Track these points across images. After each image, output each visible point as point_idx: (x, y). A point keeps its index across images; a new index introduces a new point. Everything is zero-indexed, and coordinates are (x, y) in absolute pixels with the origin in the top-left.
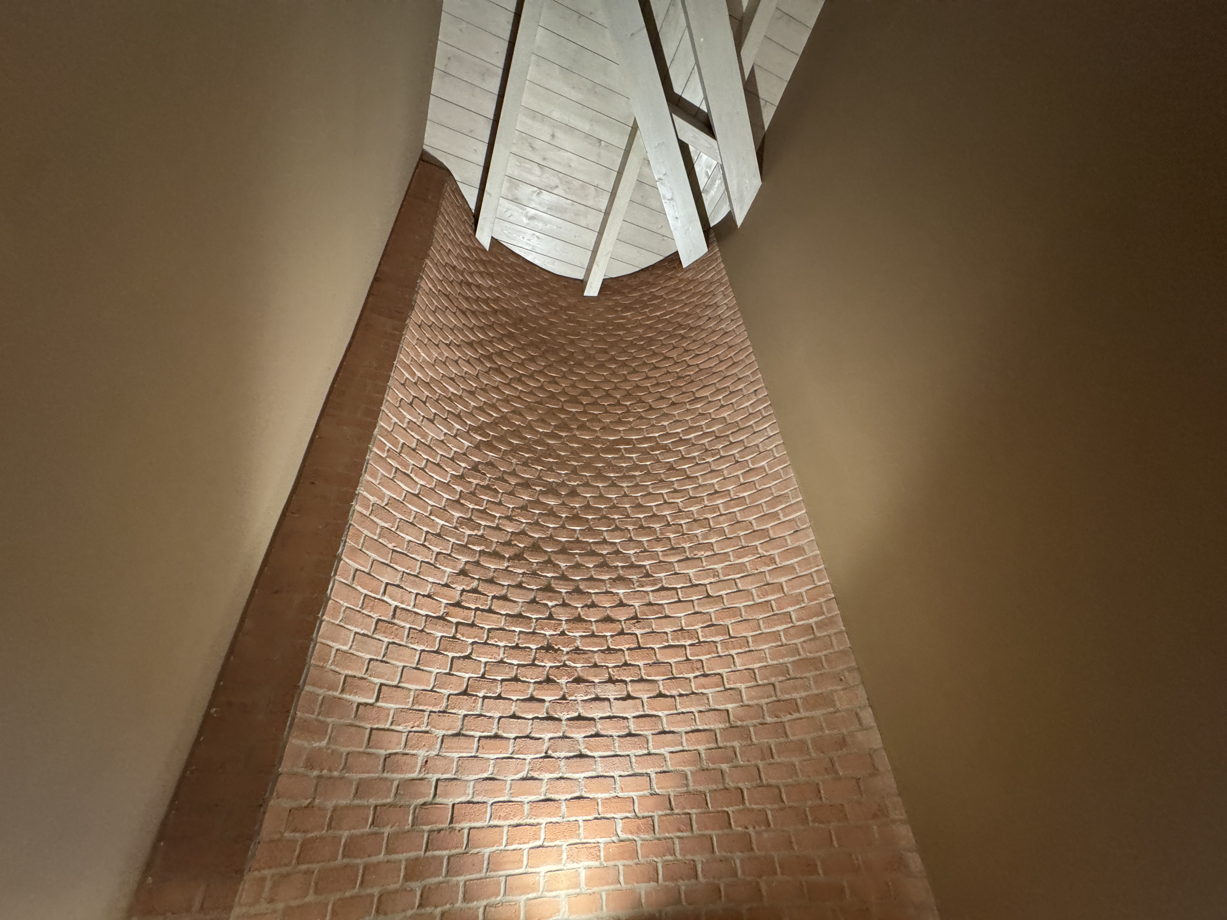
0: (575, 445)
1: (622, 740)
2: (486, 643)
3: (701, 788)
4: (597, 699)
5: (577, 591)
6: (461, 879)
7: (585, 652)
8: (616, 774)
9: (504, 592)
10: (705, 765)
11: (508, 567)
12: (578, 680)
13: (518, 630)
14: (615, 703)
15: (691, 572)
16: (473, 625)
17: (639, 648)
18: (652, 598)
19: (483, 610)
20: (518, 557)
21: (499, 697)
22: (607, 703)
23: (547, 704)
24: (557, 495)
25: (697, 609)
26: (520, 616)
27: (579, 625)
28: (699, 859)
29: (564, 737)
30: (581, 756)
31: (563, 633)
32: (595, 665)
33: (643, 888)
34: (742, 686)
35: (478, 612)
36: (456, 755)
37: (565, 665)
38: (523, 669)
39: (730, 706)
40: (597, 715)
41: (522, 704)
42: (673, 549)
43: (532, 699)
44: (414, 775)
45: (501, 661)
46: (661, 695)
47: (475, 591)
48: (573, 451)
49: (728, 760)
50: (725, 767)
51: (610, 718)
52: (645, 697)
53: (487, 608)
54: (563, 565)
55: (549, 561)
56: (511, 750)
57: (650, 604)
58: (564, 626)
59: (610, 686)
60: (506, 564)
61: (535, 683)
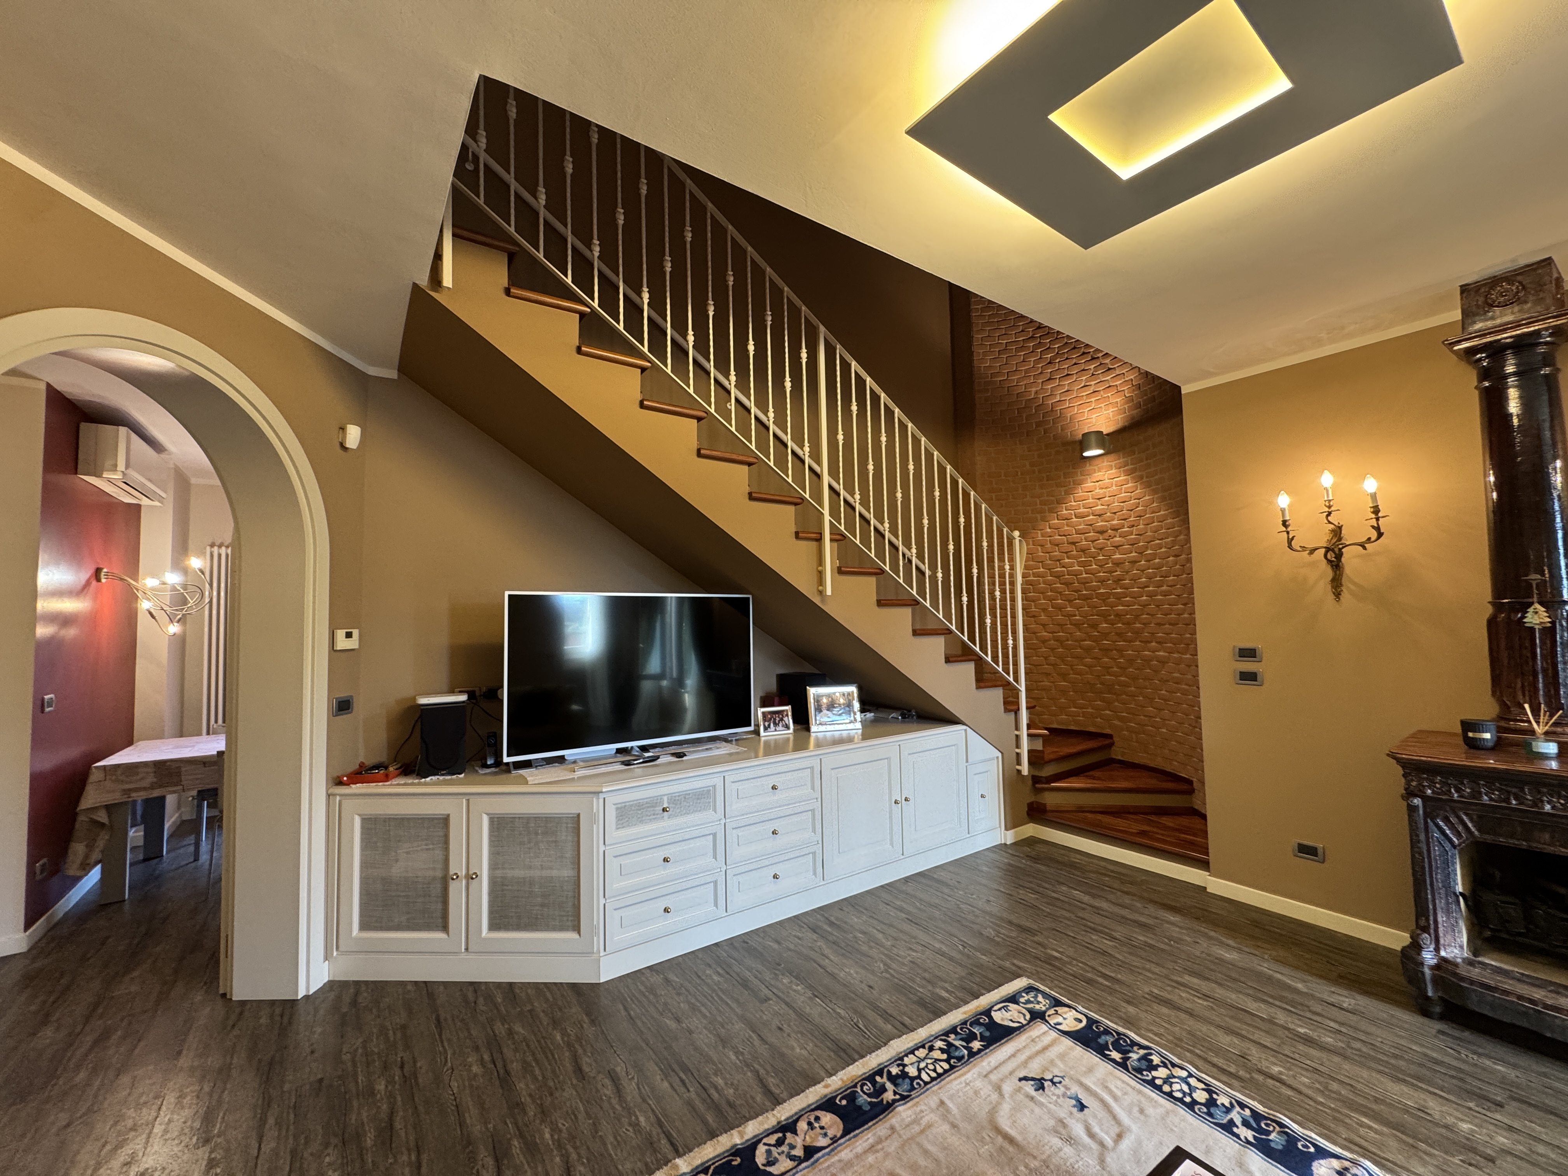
36: (1049, 387)
44: (1033, 396)
56: (1075, 378)
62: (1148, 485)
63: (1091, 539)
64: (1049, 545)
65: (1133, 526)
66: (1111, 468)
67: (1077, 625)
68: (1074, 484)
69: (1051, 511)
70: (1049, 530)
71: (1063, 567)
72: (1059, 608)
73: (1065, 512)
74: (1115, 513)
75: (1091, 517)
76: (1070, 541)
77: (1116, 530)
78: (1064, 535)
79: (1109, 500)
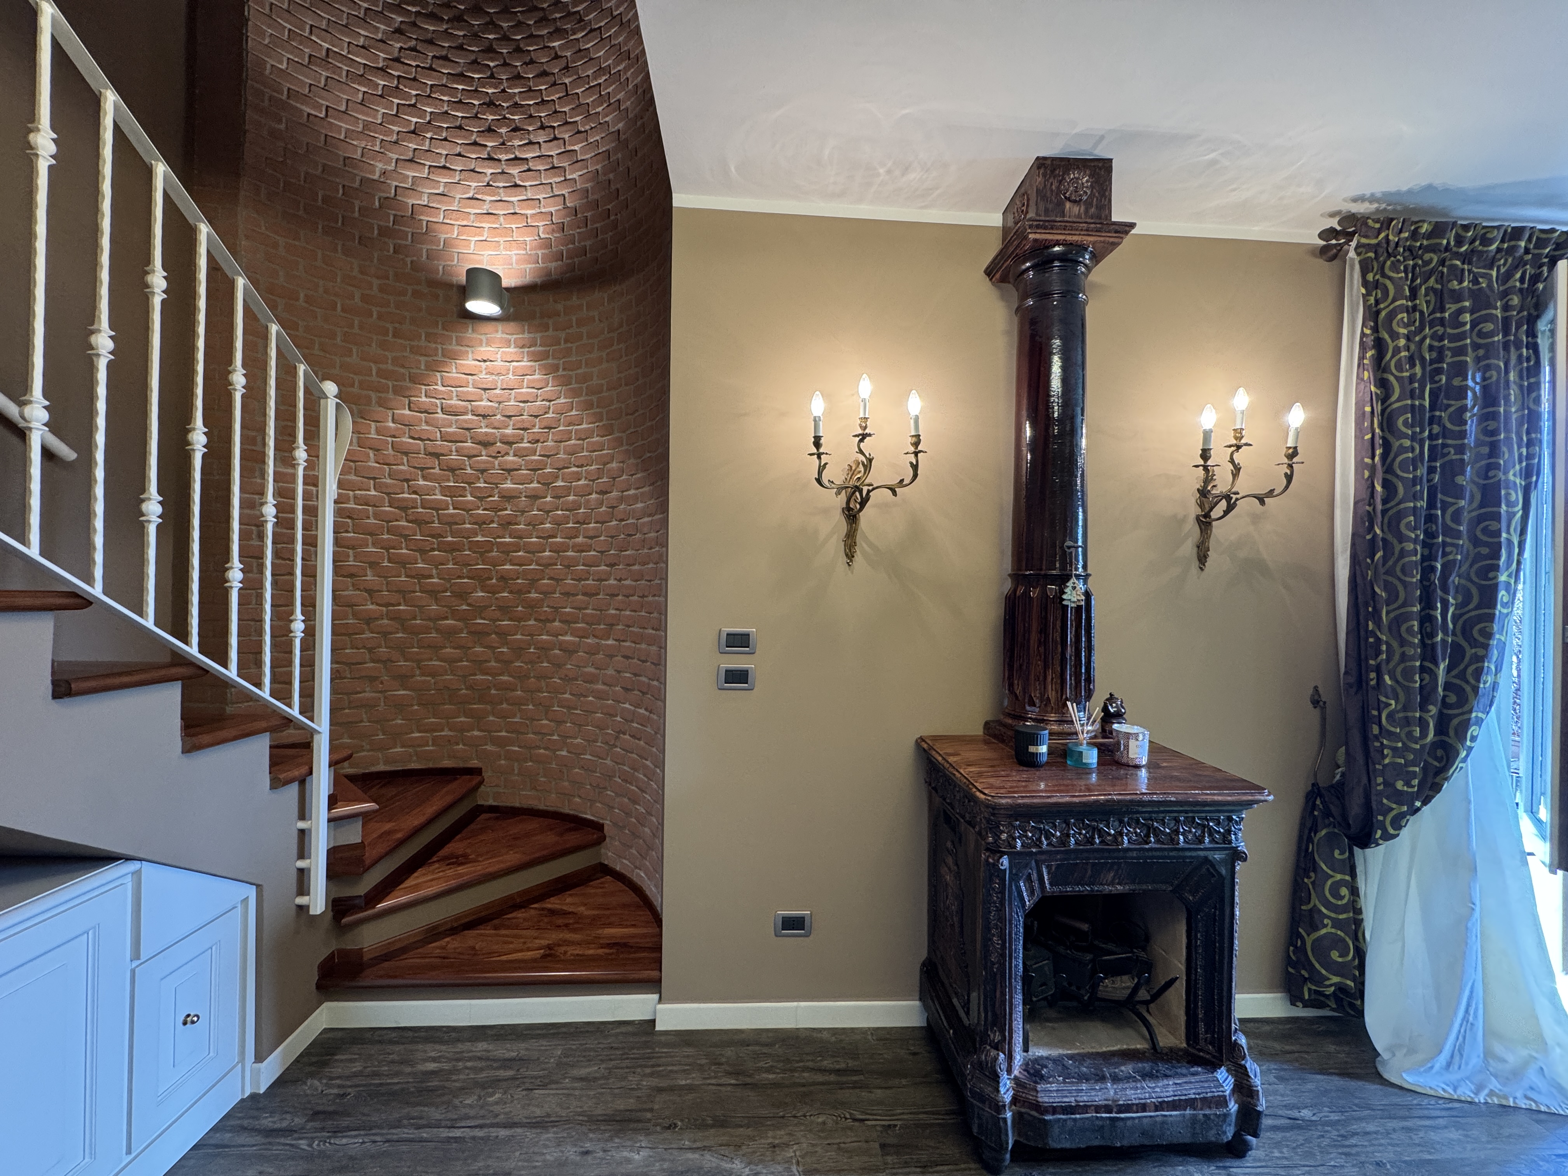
1: (547, 172)
2: (429, 96)
3: (596, 197)
4: (530, 143)
5: (518, 50)
6: (425, 247)
7: (522, 106)
9: (444, 53)
10: (600, 179)
11: (447, 29)
12: (516, 129)
13: (460, 87)
14: (544, 145)
16: (415, 78)
19: (423, 68)
21: (445, 139)
22: (537, 146)
23: (489, 149)
26: (462, 75)
27: (517, 82)
29: (503, 173)
30: (516, 186)
31: (504, 91)
32: (530, 116)
35: (419, 69)
36: (411, 174)
37: (505, 118)
38: (467, 120)
40: (529, 155)
41: (466, 147)
43: (475, 143)
45: (446, 113)
47: (414, 49)
49: (614, 170)
50: (611, 176)
53: (428, 66)
54: (505, 25)
55: (491, 22)
56: (457, 178)
57: (579, 50)
58: (505, 84)
60: (445, 27)
61: (478, 131)
62: (564, 382)
63: (466, 452)
64: (390, 451)
65: (537, 441)
66: (508, 344)
67: (433, 593)
68: (444, 356)
69: (399, 391)
70: (391, 424)
71: (415, 493)
72: (402, 563)
73: (424, 398)
74: (509, 417)
75: (470, 417)
76: (431, 450)
77: (510, 444)
78: (420, 439)
79: (501, 395)
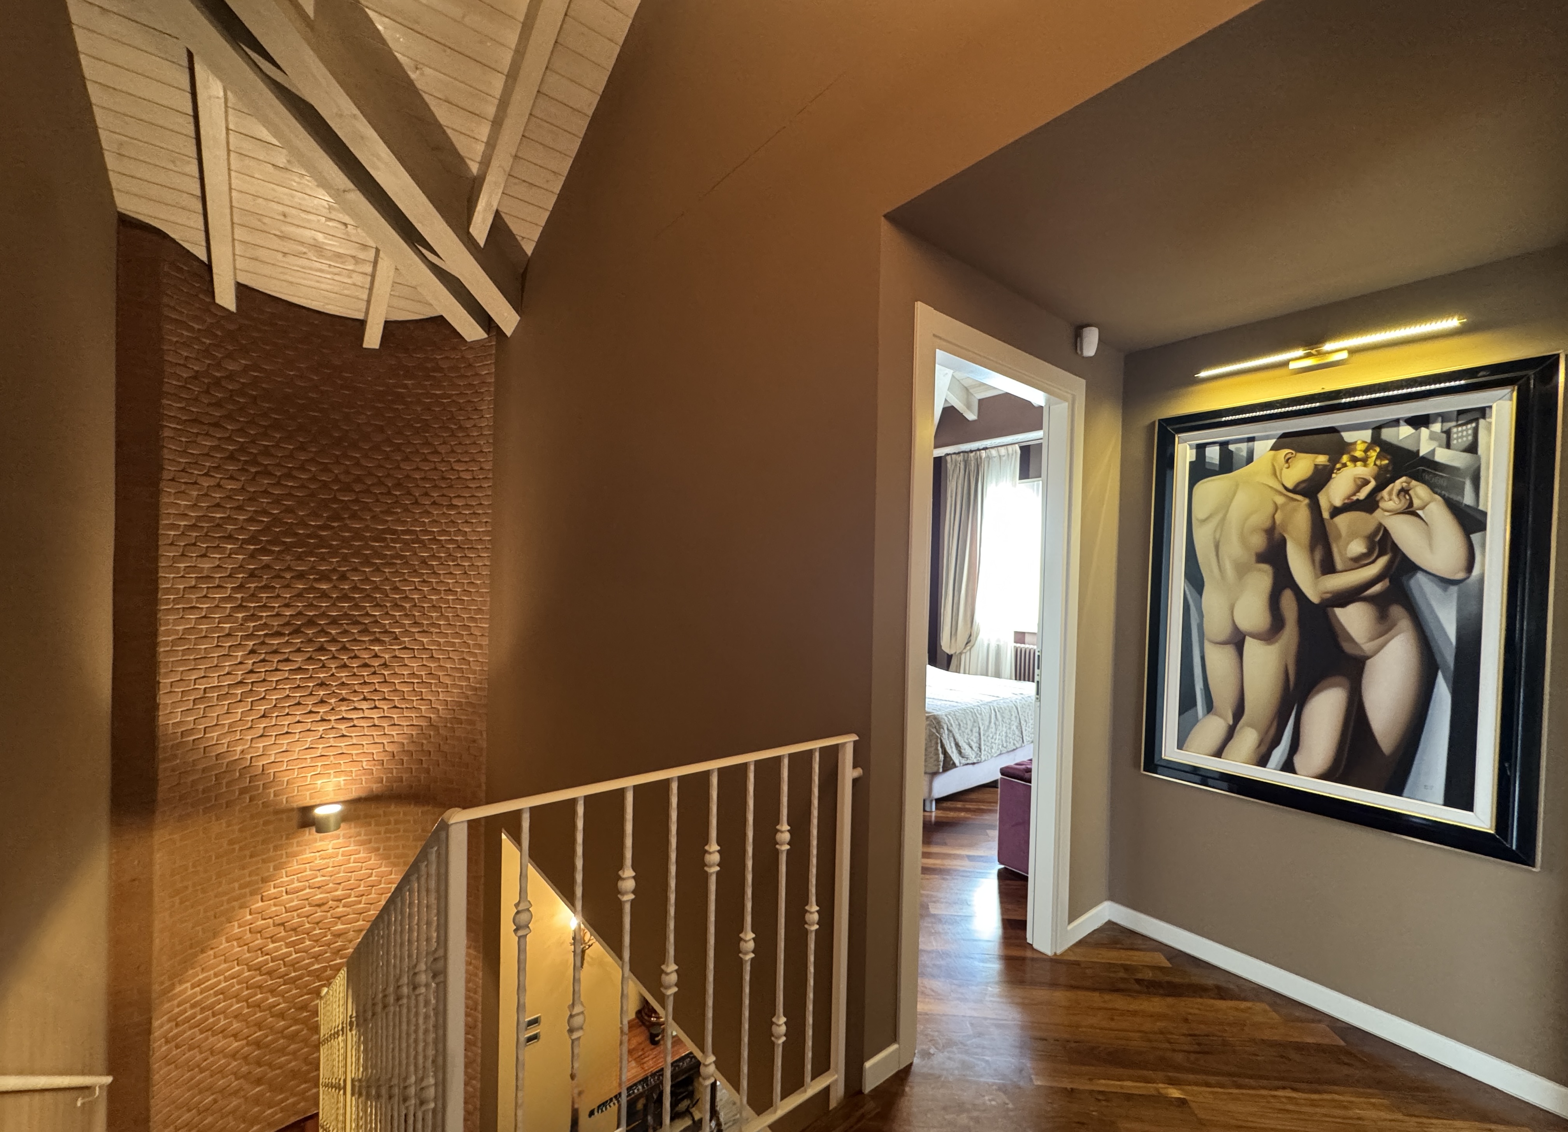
0: (347, 534)
1: (369, 729)
2: (275, 689)
3: (411, 749)
4: (355, 709)
5: (344, 649)
6: (272, 790)
7: (348, 684)
8: (364, 743)
9: (286, 656)
10: (415, 740)
12: (343, 700)
13: (298, 677)
14: (366, 711)
15: (425, 640)
16: (264, 680)
17: (386, 682)
18: (397, 653)
19: (271, 671)
20: (297, 631)
21: (288, 714)
22: (361, 711)
23: (321, 715)
24: (330, 580)
25: (425, 663)
26: (300, 668)
27: (344, 670)
28: (405, 776)
29: (333, 728)
30: (344, 736)
31: (333, 675)
32: (355, 691)
33: (375, 786)
34: (440, 708)
35: (267, 673)
36: (261, 745)
37: (334, 692)
38: (304, 698)
39: (432, 716)
40: (354, 716)
41: (304, 716)
42: (415, 623)
43: (311, 712)
44: (237, 757)
45: (288, 696)
46: (395, 707)
47: (263, 661)
48: (344, 540)
49: (426, 739)
50: (424, 742)
51: (363, 718)
52: (385, 708)
53: (274, 669)
54: (333, 632)
55: (323, 631)
56: (297, 738)
57: (396, 657)
58: (334, 670)
59: (365, 702)
60: (287, 638)
61: (313, 704)
62: (384, 858)
63: (305, 915)
64: (248, 935)
65: (363, 895)
67: (282, 1015)
68: (287, 857)
69: (252, 893)
70: (249, 917)
71: (267, 954)
72: (258, 1005)
73: (273, 891)
74: (339, 884)
75: (308, 890)
76: (277, 922)
77: (340, 900)
78: (270, 918)
79: (332, 871)
